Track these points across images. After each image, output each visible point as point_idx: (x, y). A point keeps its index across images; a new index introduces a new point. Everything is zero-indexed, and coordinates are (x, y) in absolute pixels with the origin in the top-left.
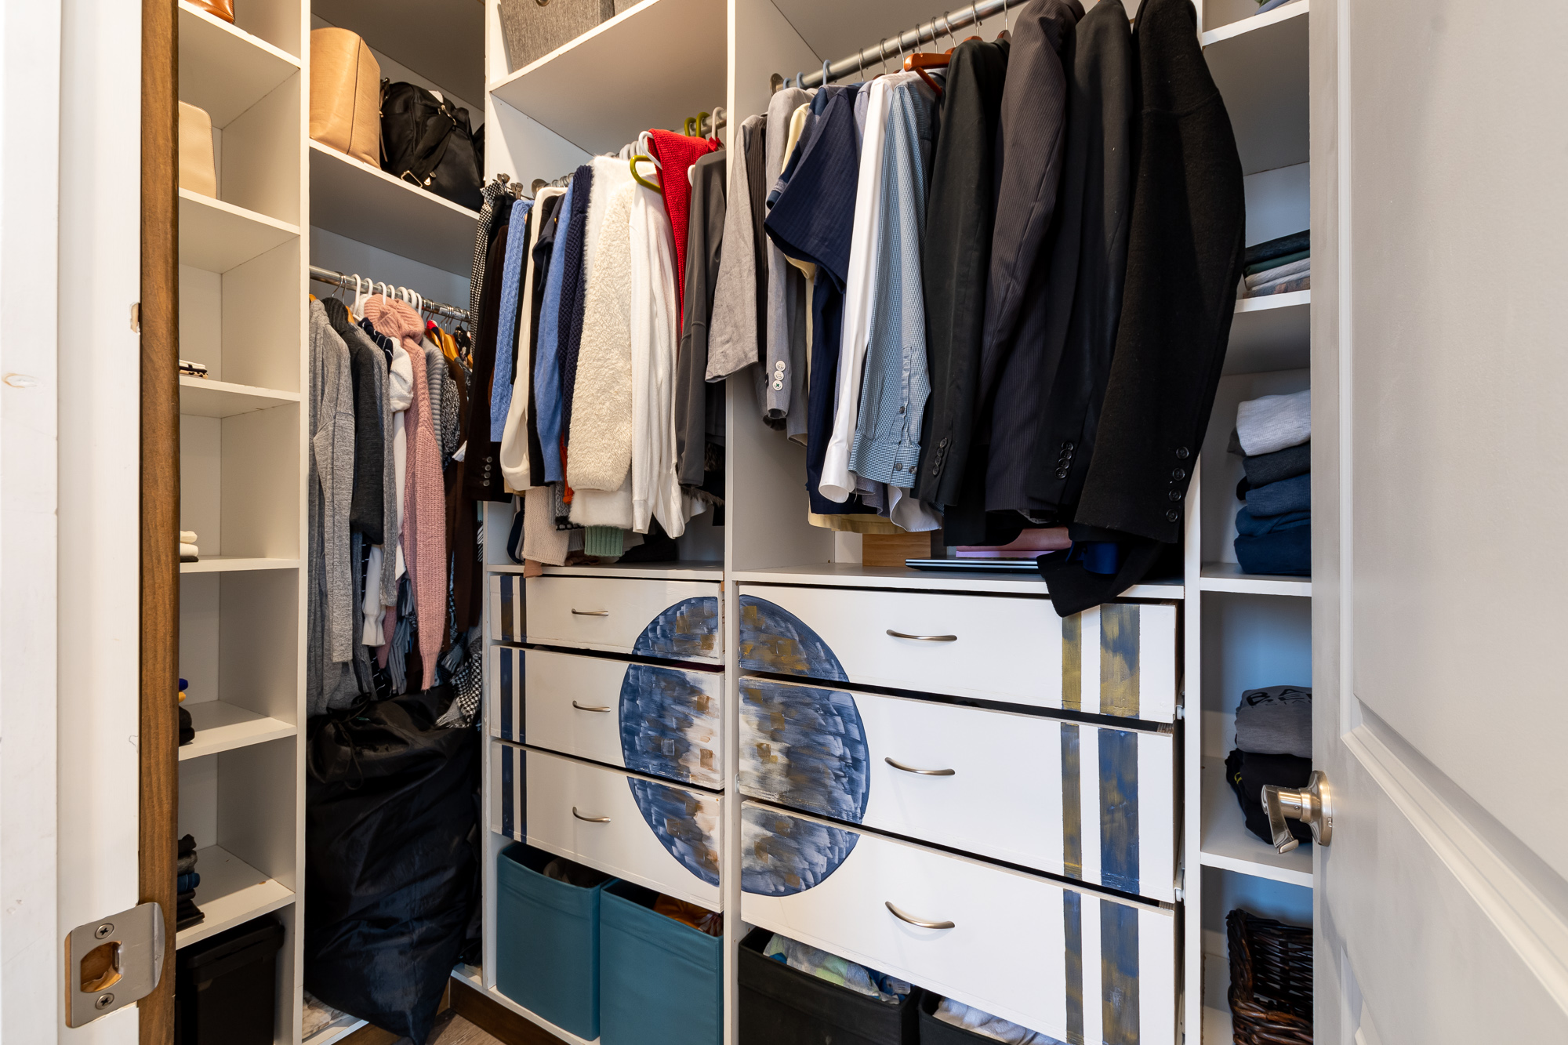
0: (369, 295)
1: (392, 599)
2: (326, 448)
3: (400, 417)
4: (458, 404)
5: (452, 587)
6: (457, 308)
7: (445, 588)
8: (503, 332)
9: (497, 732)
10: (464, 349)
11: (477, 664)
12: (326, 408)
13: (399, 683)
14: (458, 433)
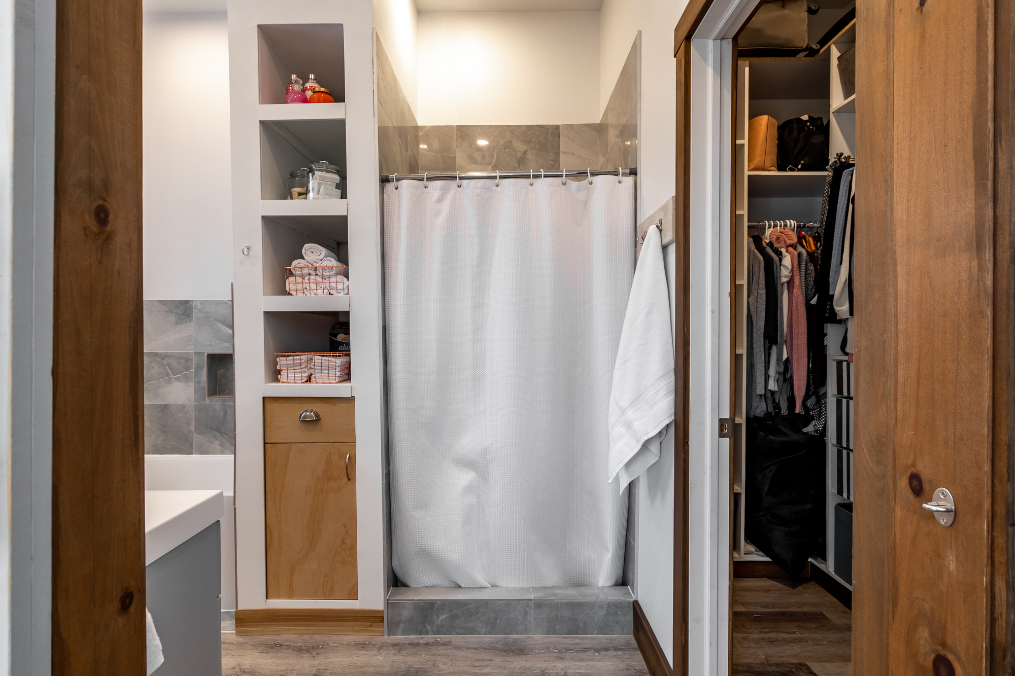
0: (772, 229)
1: (782, 370)
2: (754, 303)
3: (785, 286)
4: (814, 276)
5: (811, 366)
6: (815, 222)
7: (806, 366)
8: (836, 240)
9: (834, 441)
10: (819, 244)
11: (824, 406)
12: (754, 286)
13: (784, 411)
14: (814, 290)
